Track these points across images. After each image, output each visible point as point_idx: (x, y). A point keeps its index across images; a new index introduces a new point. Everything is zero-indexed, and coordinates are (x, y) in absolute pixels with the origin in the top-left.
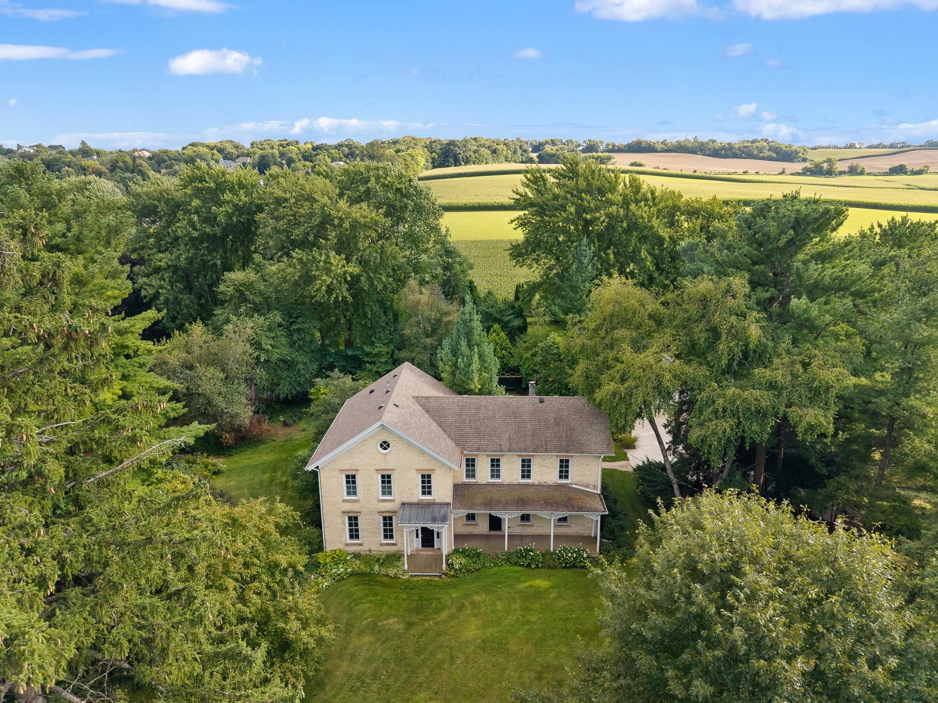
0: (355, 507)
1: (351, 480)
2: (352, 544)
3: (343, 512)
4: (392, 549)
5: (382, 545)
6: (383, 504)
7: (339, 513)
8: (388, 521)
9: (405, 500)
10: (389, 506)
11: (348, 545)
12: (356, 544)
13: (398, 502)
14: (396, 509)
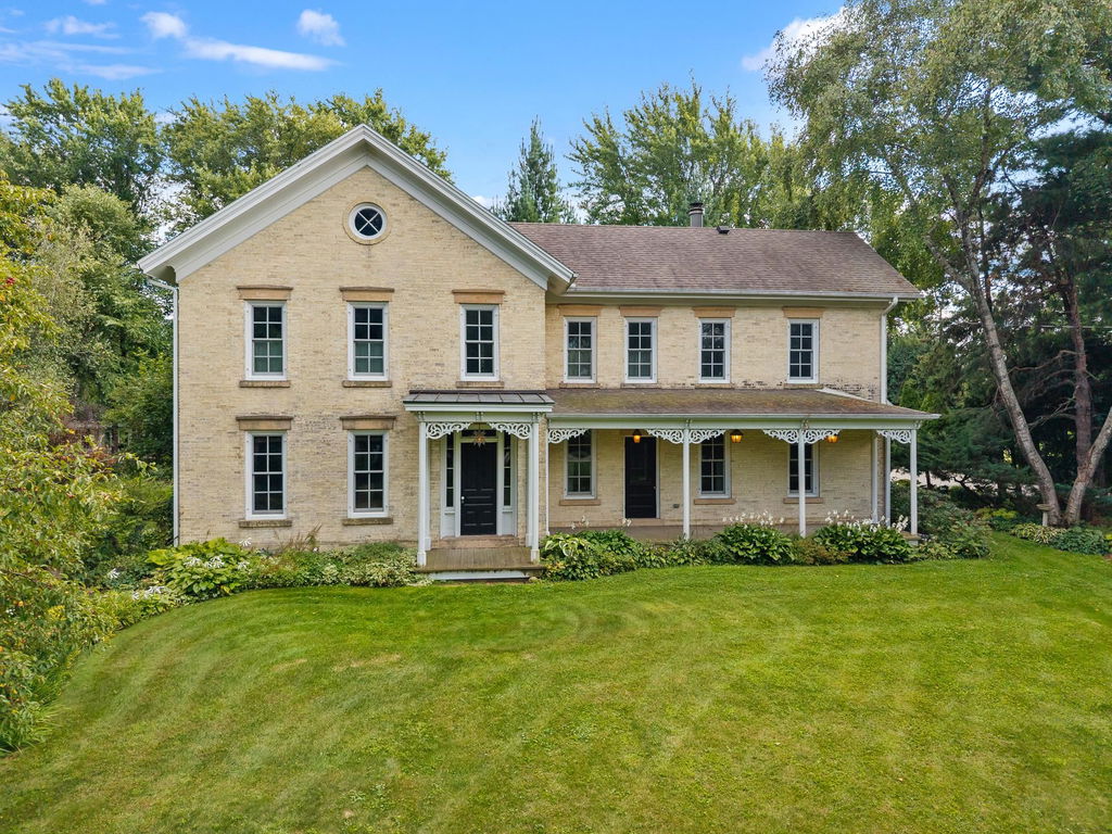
0: (276, 404)
1: (268, 323)
2: (259, 525)
3: (239, 419)
4: (378, 534)
5: (348, 523)
6: (358, 394)
7: (228, 422)
8: (369, 450)
9: (420, 382)
10: (374, 401)
11: (246, 526)
12: (272, 525)
13: (400, 388)
14: (392, 409)
